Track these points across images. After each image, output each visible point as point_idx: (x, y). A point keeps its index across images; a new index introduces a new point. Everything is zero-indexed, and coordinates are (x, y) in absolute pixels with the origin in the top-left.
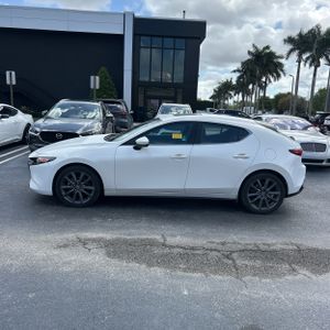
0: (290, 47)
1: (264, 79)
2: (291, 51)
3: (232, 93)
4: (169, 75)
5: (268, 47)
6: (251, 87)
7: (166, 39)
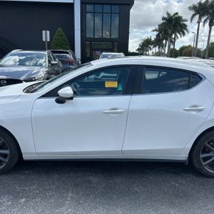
0: (193, 12)
1: (173, 36)
2: (194, 15)
3: (152, 47)
4: (108, 33)
5: (177, 14)
6: (164, 42)
7: (105, 6)
